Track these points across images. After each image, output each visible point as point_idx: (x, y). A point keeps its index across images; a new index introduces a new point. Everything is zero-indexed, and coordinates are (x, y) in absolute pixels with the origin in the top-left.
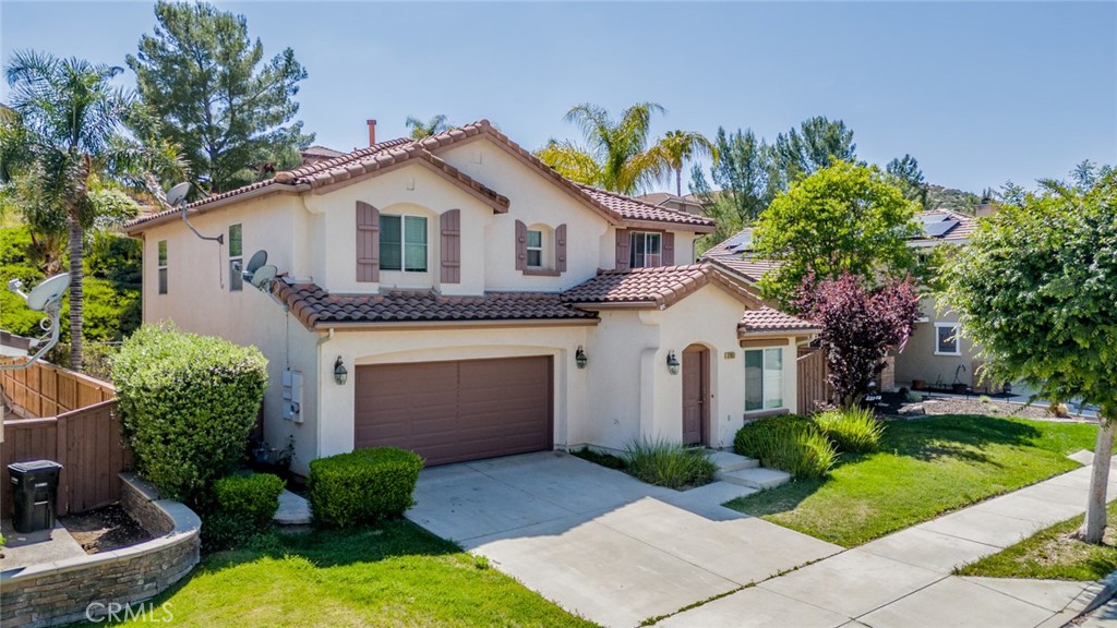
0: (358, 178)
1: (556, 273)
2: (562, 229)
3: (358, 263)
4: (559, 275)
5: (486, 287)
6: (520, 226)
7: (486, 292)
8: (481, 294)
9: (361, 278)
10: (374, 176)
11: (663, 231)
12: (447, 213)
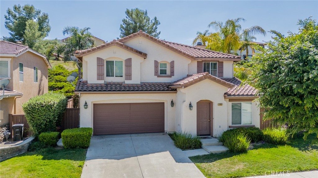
0: (95, 51)
1: (170, 76)
2: (172, 63)
3: (98, 75)
4: (171, 77)
5: (141, 81)
6: (156, 63)
7: (141, 83)
8: (139, 83)
9: (98, 79)
10: (100, 50)
11: (218, 61)
12: (127, 59)
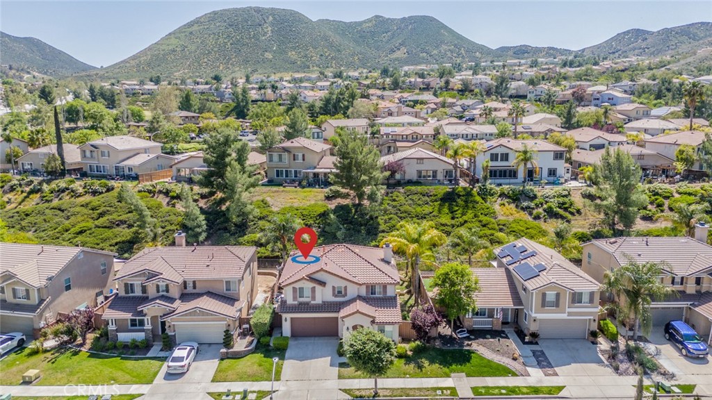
2: (346, 287)
4: (345, 297)
6: (333, 287)
8: (321, 302)
9: (294, 300)
10: (295, 283)
12: (313, 287)
